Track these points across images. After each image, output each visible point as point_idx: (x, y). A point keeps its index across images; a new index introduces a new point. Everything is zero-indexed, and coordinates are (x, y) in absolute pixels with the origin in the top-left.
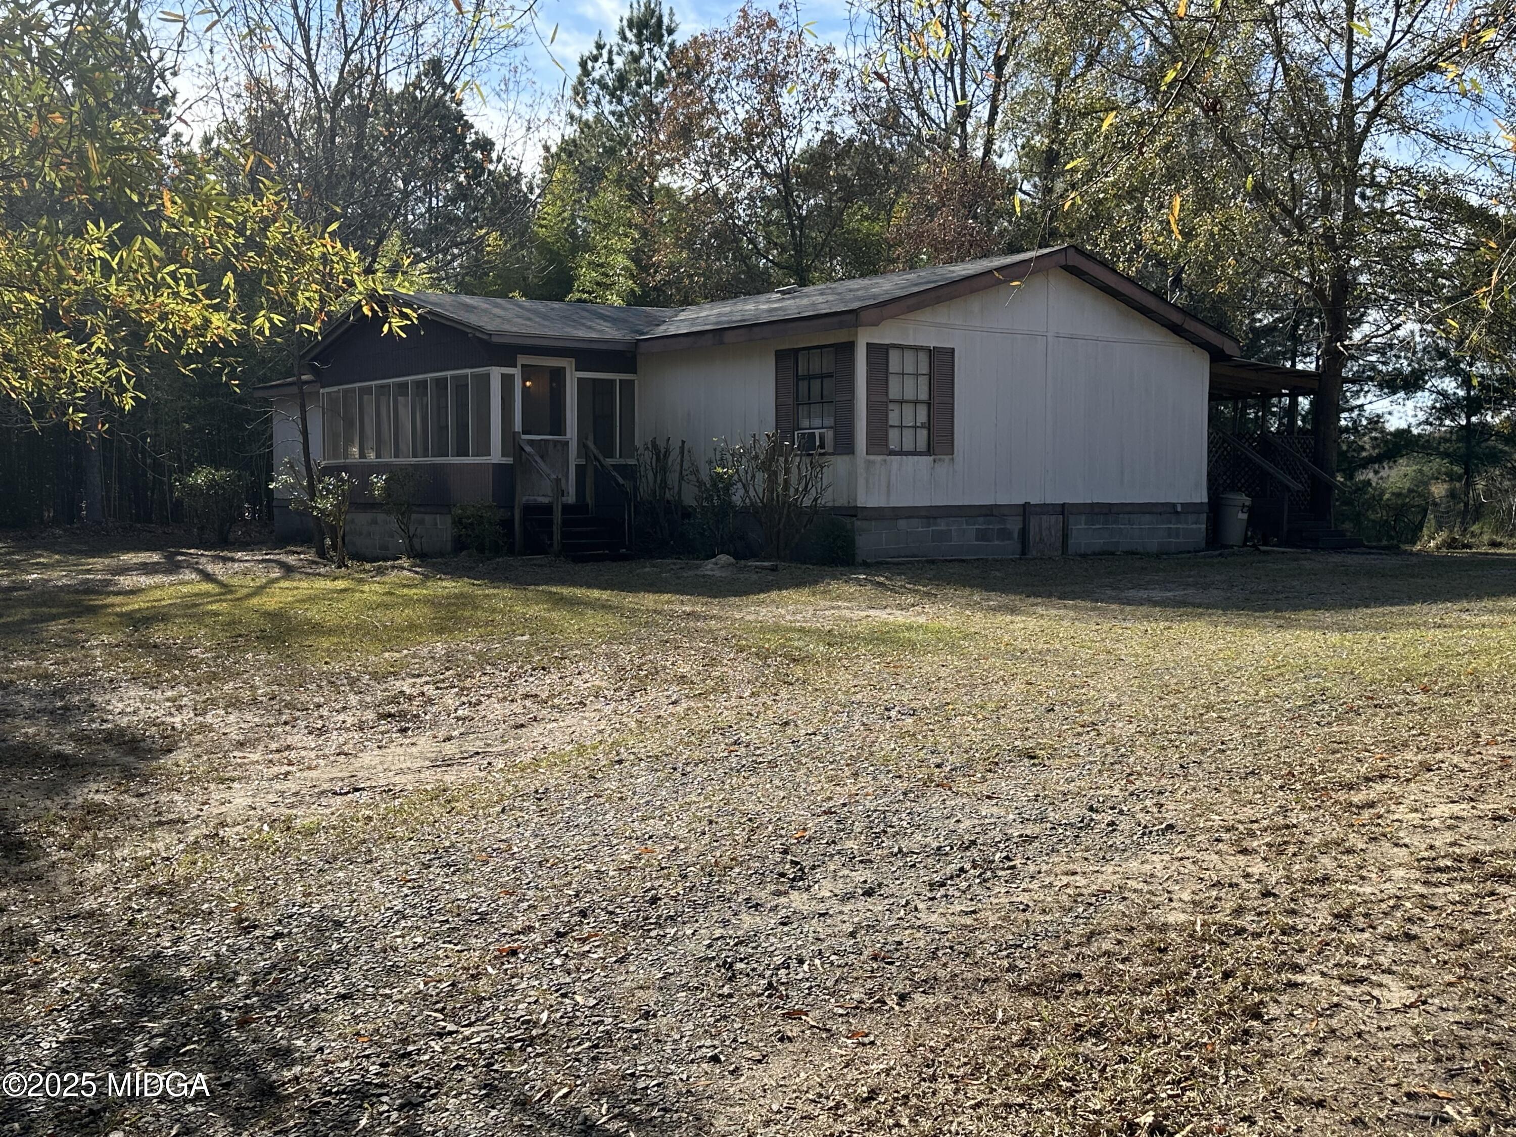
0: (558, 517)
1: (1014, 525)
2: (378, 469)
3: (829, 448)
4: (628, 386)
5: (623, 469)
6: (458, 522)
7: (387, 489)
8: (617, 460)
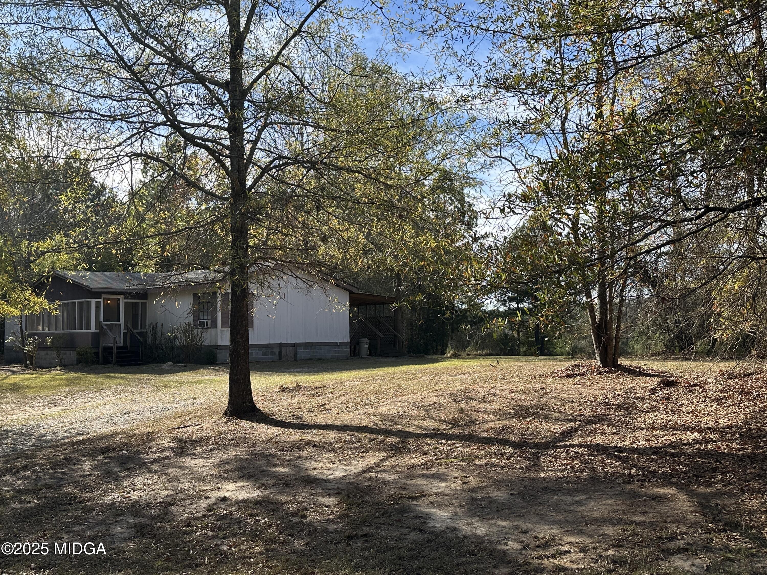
0: (115, 351)
1: (276, 351)
2: (49, 335)
3: (209, 326)
4: (144, 304)
5: (140, 334)
6: (79, 354)
7: (52, 342)
8: (139, 330)
